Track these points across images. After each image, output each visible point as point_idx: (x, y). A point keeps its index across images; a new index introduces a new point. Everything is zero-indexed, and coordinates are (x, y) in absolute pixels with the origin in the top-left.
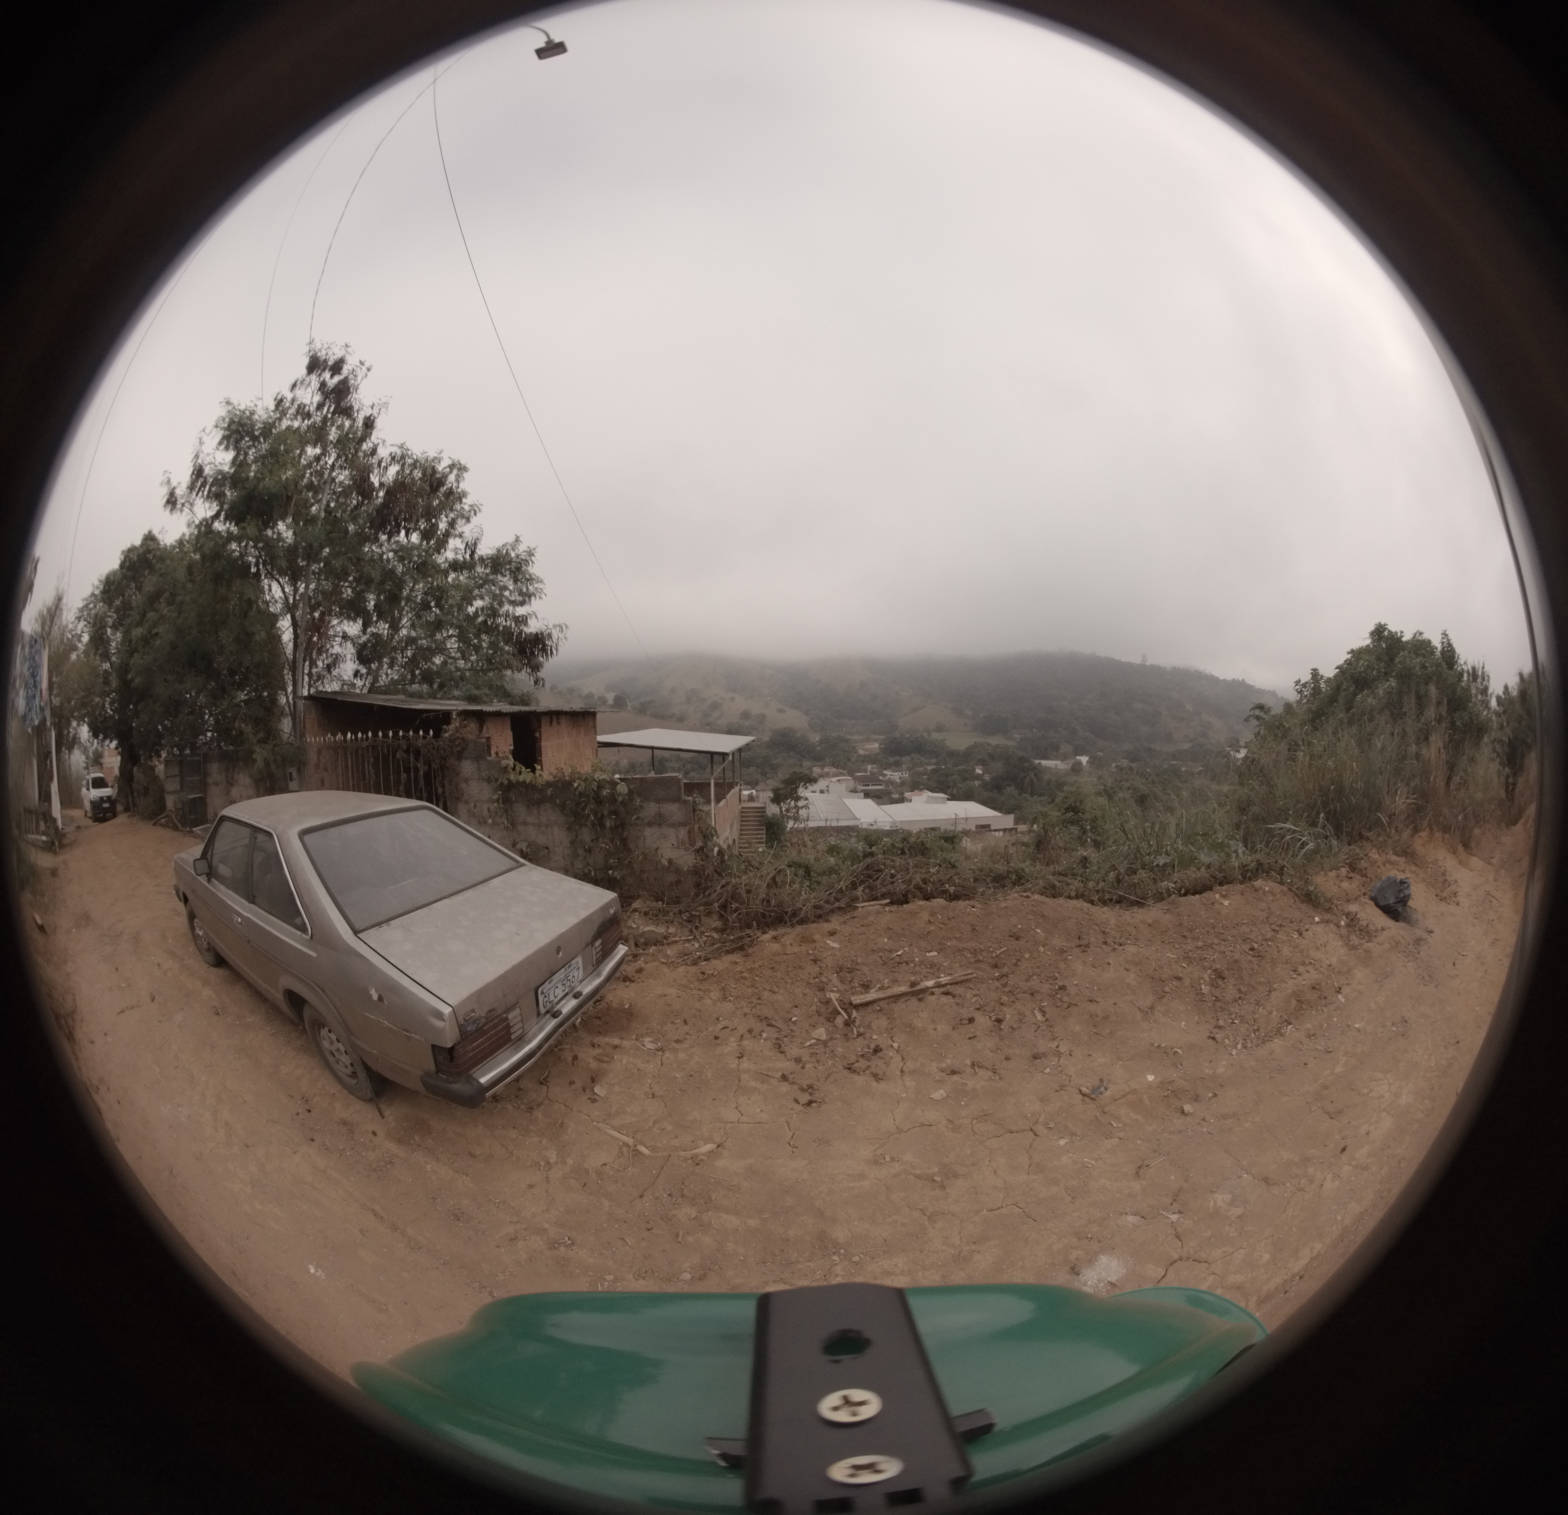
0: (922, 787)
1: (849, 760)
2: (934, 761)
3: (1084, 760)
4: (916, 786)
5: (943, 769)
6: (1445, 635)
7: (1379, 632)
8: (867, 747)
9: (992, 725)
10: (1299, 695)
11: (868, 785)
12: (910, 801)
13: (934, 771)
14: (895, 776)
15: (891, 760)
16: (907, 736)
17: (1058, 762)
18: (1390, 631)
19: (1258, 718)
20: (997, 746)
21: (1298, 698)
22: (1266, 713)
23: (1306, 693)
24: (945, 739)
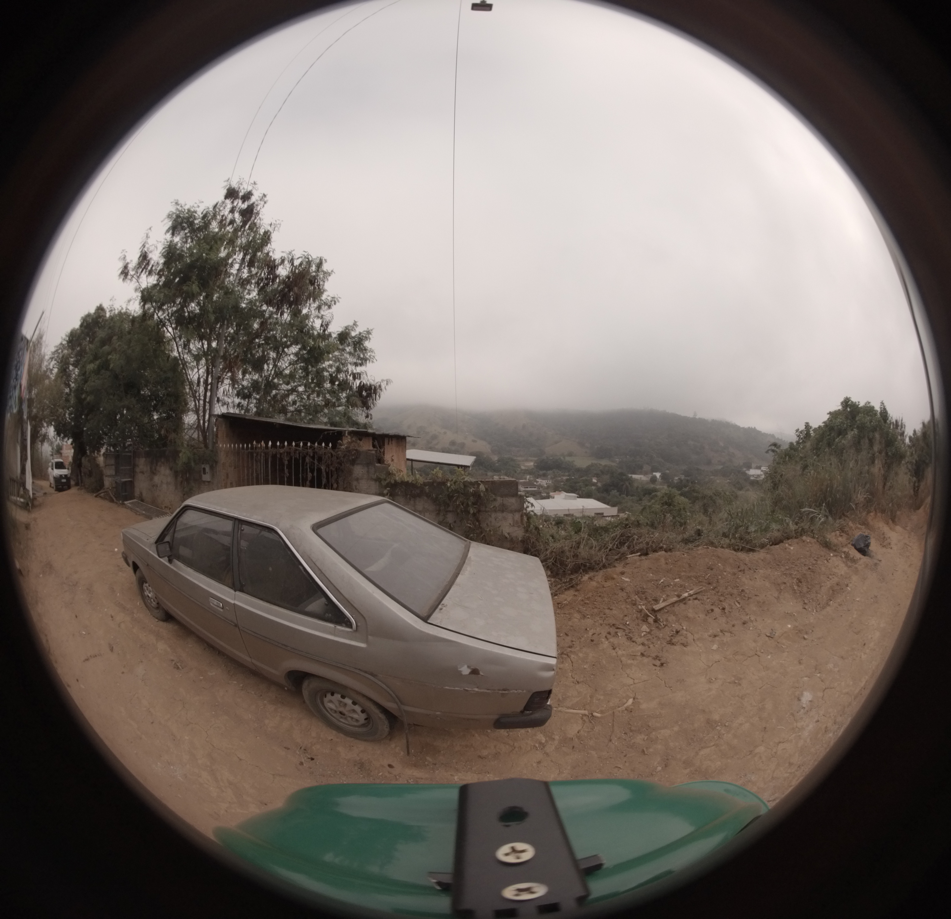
0: (560, 489)
1: (516, 472)
2: (567, 474)
3: (658, 475)
4: (557, 489)
5: (573, 479)
6: (882, 403)
7: (847, 403)
8: (526, 464)
9: (602, 453)
10: (798, 438)
11: (528, 488)
12: (554, 498)
13: (567, 480)
14: (543, 482)
15: (541, 472)
16: (551, 458)
17: (642, 476)
18: (852, 402)
19: (773, 451)
20: (605, 466)
21: (797, 440)
22: (777, 448)
23: (802, 437)
24: (574, 461)
